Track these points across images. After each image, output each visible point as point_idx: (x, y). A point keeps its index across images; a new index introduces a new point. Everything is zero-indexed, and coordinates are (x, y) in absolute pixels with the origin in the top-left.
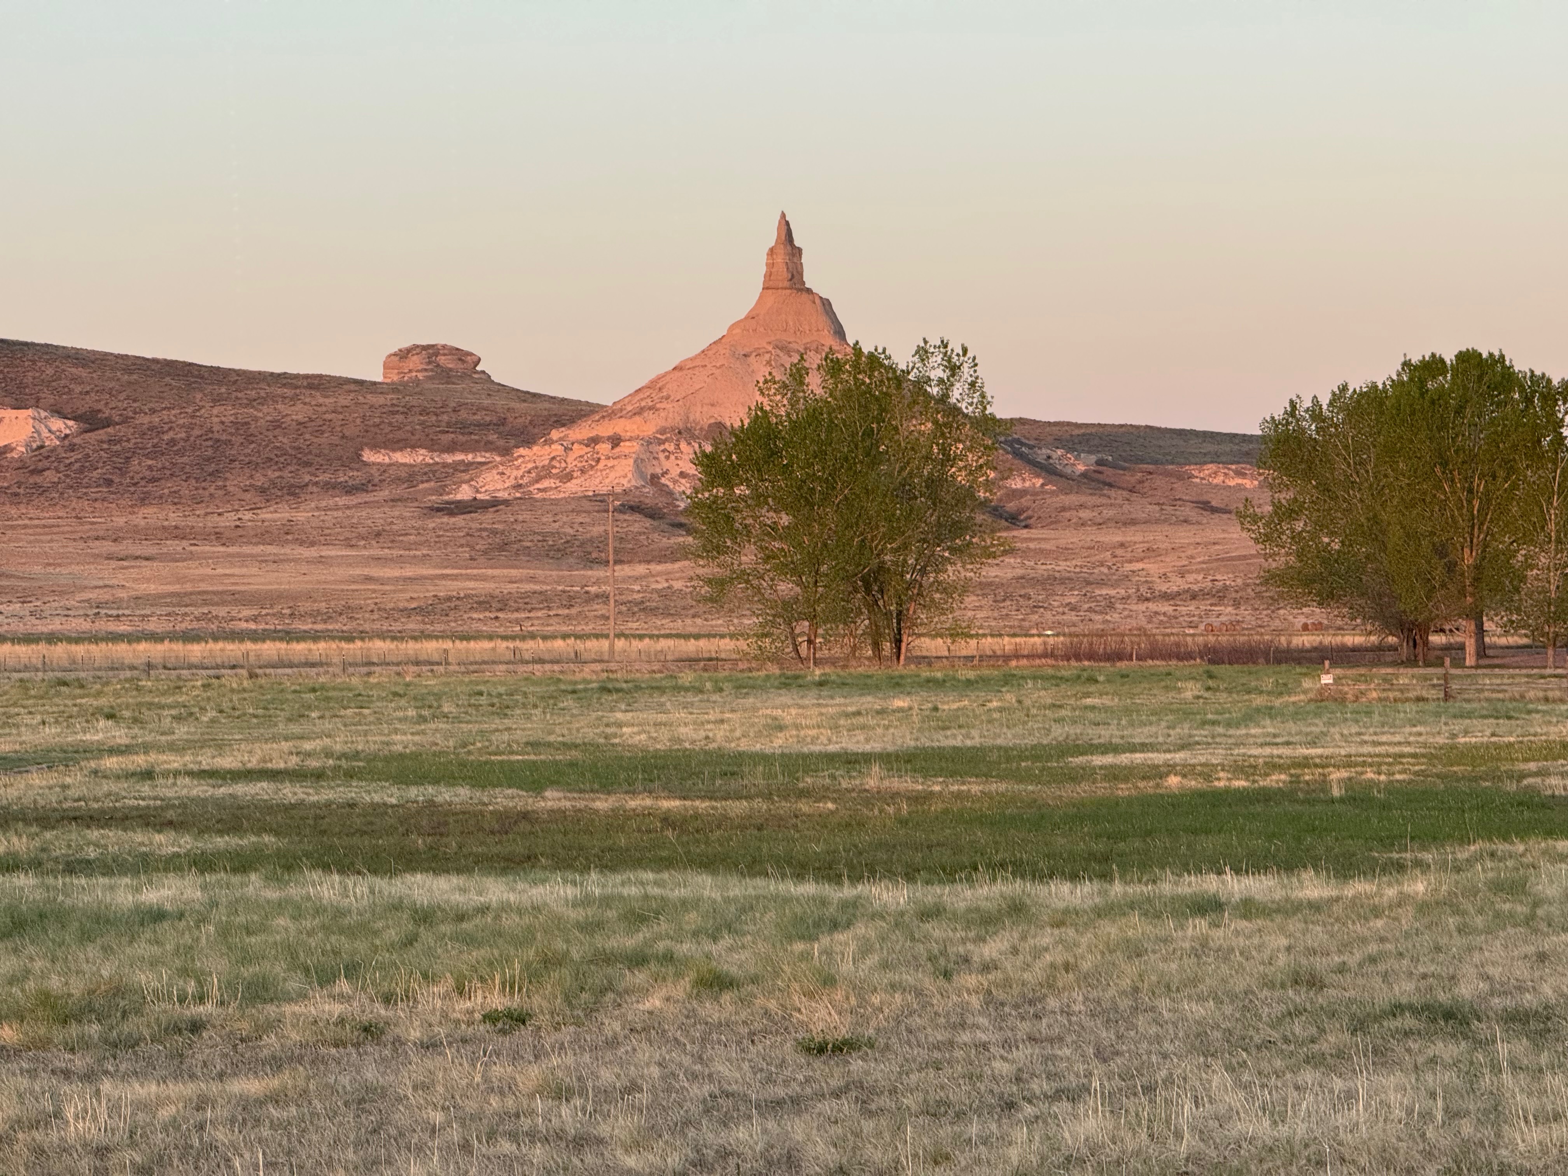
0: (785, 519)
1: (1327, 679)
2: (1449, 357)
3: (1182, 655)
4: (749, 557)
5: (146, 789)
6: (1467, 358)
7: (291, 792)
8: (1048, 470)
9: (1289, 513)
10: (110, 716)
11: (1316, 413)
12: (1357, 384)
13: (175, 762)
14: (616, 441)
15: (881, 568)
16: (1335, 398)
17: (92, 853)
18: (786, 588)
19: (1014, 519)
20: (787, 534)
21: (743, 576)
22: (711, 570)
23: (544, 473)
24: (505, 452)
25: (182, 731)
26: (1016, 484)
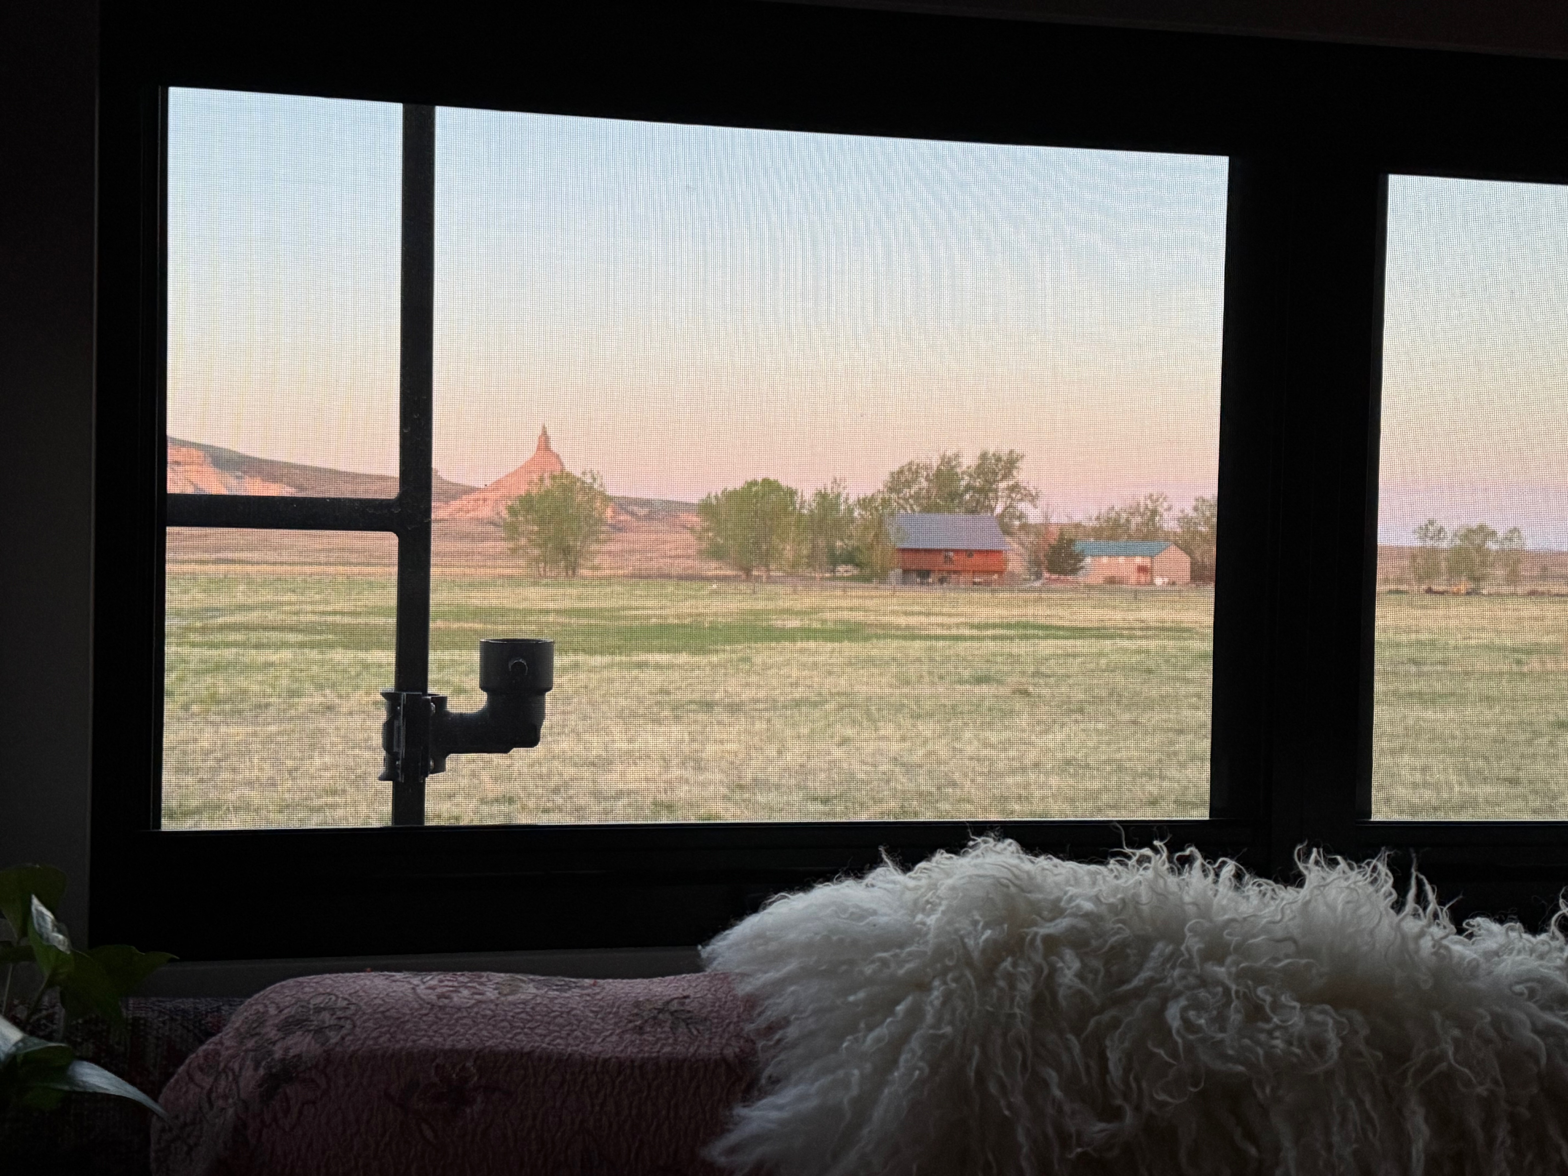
0: (536, 528)
1: (715, 586)
2: (760, 480)
3: (669, 576)
4: (523, 541)
5: (295, 618)
6: (766, 481)
7: (347, 620)
8: (632, 514)
9: (708, 530)
10: (294, 591)
11: (716, 497)
12: (730, 488)
13: (309, 608)
14: (485, 500)
15: (569, 546)
16: (723, 492)
17: (265, 641)
18: (536, 552)
19: (620, 530)
20: (538, 533)
21: (521, 547)
22: (511, 545)
23: (460, 510)
24: (447, 502)
25: (317, 597)
26: (622, 518)
